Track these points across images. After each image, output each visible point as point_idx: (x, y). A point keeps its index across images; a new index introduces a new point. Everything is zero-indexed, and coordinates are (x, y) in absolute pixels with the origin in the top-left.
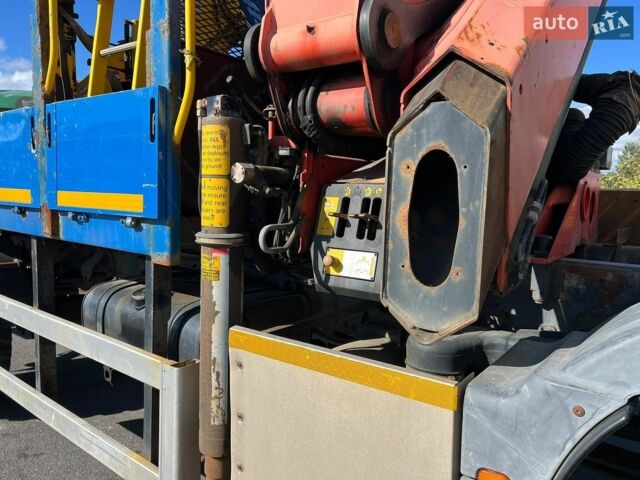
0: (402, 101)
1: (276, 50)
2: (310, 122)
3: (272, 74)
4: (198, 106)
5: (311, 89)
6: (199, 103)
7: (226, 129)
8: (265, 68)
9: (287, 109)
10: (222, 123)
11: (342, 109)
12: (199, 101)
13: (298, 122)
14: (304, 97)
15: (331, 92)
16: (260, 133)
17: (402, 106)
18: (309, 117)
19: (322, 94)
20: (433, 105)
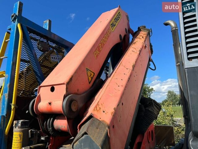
0: (78, 128)
1: (40, 108)
2: (51, 130)
3: (38, 115)
4: (14, 123)
5: (52, 119)
6: (15, 122)
7: (21, 133)
8: (36, 113)
9: (44, 125)
10: (20, 131)
11: (61, 127)
12: (14, 121)
13: (47, 129)
14: (49, 121)
15: (58, 120)
16: (34, 132)
17: (78, 130)
18: (51, 129)
19: (56, 120)
20: (85, 136)
